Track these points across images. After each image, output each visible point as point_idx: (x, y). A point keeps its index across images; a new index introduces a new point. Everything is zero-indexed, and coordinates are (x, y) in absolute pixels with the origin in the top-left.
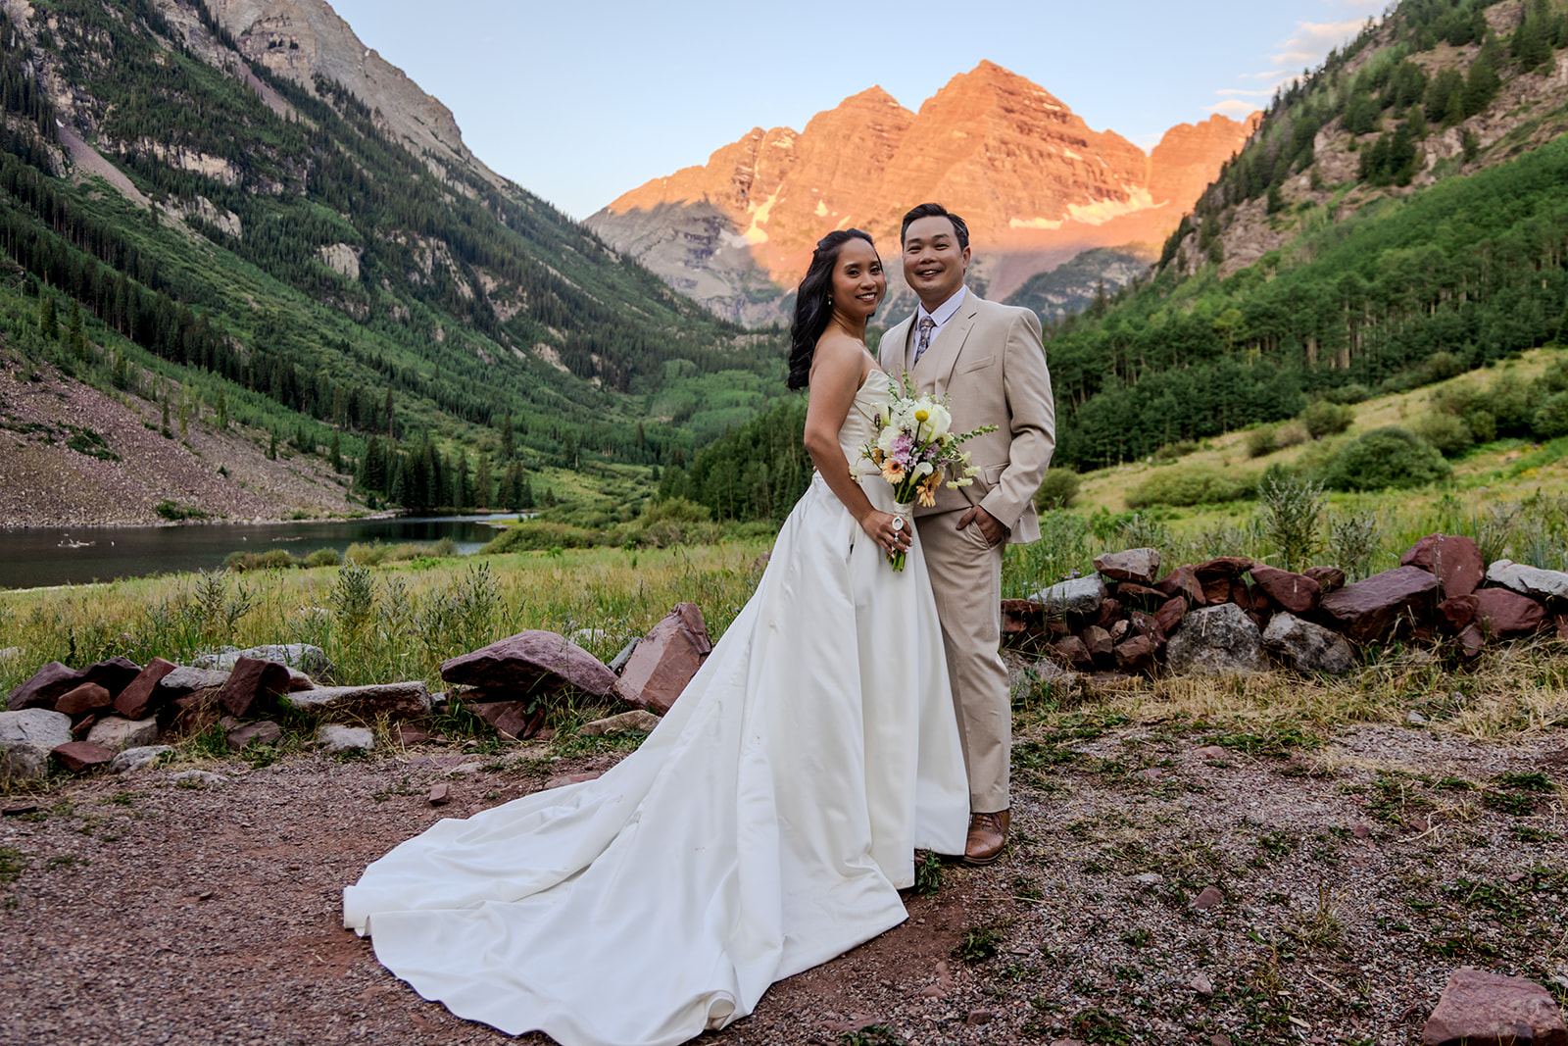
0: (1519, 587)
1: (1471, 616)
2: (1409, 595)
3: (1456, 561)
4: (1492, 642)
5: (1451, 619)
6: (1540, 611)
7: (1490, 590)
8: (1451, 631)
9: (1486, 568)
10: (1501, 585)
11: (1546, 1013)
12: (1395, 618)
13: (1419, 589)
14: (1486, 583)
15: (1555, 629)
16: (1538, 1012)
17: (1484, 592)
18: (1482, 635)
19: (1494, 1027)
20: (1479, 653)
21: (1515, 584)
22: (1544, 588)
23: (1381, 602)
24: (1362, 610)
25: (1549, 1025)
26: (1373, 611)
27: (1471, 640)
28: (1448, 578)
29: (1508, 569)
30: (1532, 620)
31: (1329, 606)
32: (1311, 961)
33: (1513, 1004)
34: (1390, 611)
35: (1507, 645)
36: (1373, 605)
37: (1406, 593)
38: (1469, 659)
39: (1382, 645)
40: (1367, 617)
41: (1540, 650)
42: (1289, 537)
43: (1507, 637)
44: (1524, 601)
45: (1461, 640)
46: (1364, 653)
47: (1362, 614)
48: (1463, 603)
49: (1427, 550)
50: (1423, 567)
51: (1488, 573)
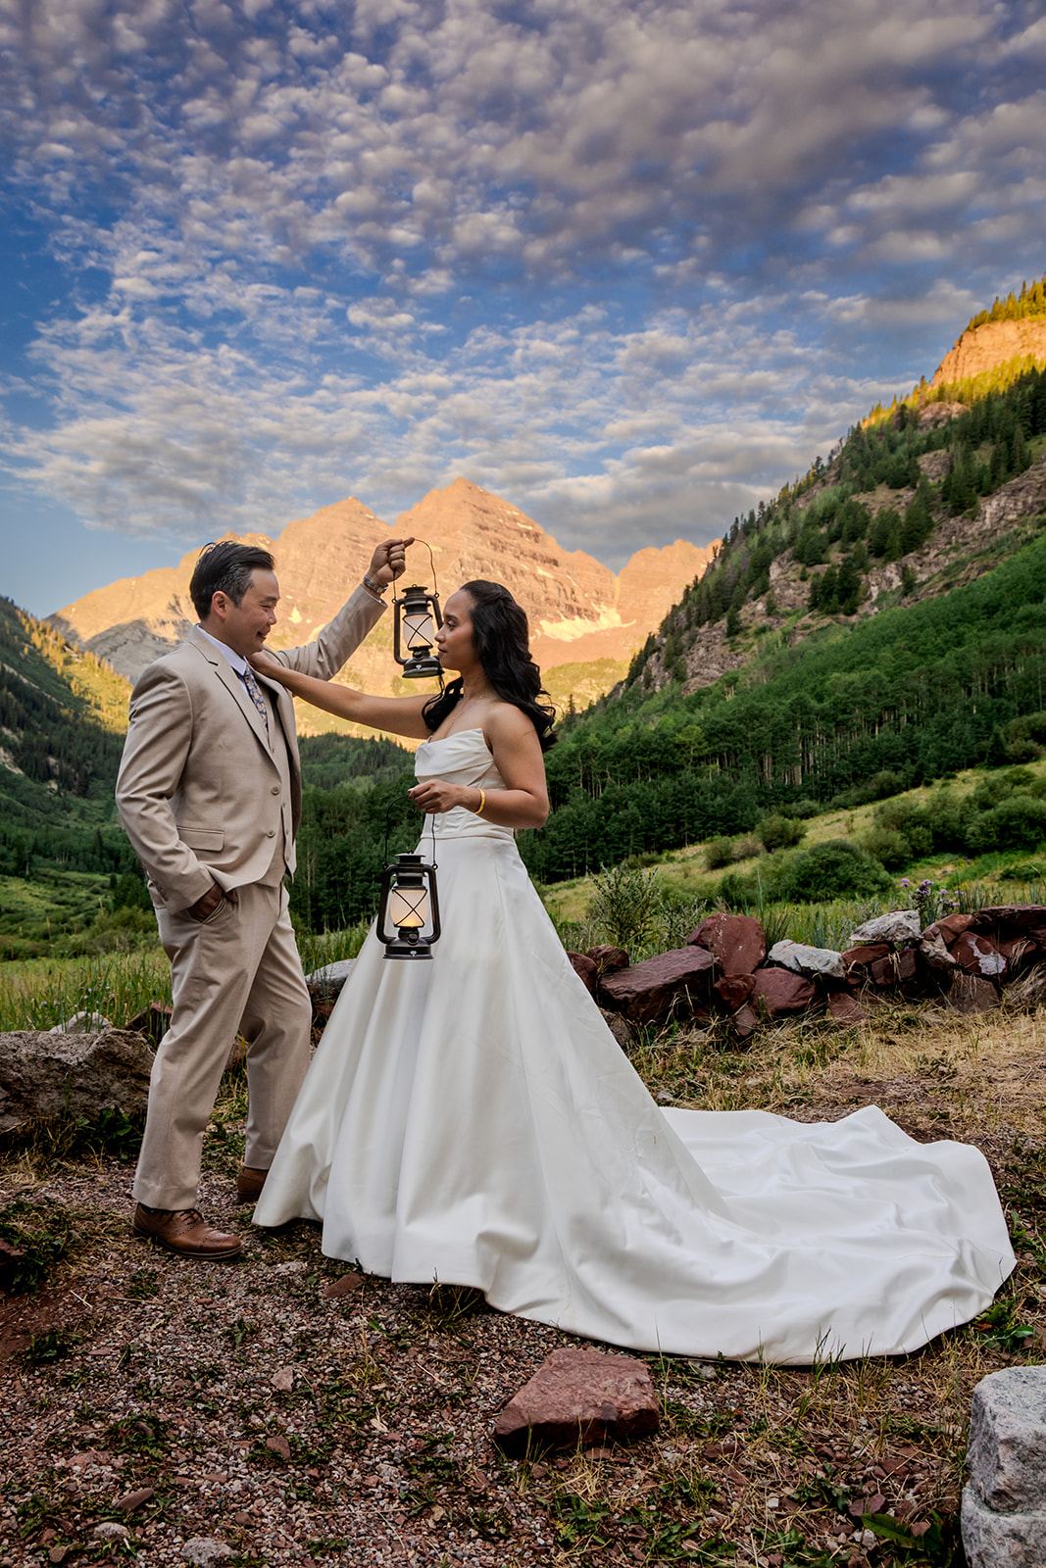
0: (794, 967)
1: (747, 996)
2: (686, 975)
3: (738, 941)
4: (766, 1021)
5: (726, 998)
6: (812, 991)
7: (769, 970)
8: (726, 1009)
9: (768, 948)
10: (780, 964)
11: (636, 1392)
12: (672, 998)
13: (696, 969)
14: (768, 963)
15: (825, 1008)
16: (628, 1391)
17: (765, 972)
18: (758, 1015)
19: (577, 1410)
20: (752, 1032)
21: (790, 963)
22: (815, 965)
23: (658, 981)
24: (639, 990)
25: (635, 1405)
26: (650, 990)
27: (746, 1019)
28: (726, 959)
29: (787, 949)
30: (804, 999)
31: (609, 986)
32: (427, 1349)
33: (604, 1384)
34: (666, 991)
35: (779, 1025)
36: (650, 985)
37: (683, 972)
38: (743, 1037)
39: (660, 1025)
40: (643, 997)
41: (809, 1029)
42: (622, 925)
43: (783, 1015)
44: (798, 978)
45: (735, 1020)
46: (641, 1034)
47: (639, 994)
48: (738, 982)
49: (709, 929)
50: (705, 947)
51: (770, 954)
